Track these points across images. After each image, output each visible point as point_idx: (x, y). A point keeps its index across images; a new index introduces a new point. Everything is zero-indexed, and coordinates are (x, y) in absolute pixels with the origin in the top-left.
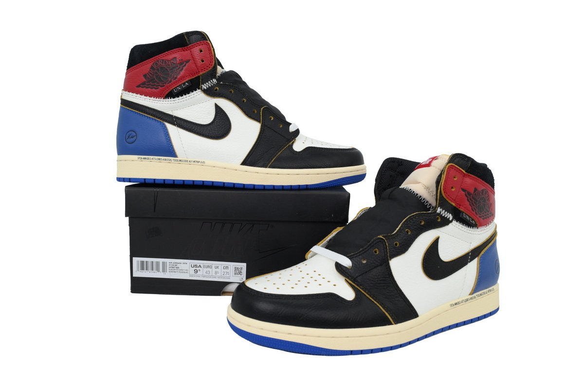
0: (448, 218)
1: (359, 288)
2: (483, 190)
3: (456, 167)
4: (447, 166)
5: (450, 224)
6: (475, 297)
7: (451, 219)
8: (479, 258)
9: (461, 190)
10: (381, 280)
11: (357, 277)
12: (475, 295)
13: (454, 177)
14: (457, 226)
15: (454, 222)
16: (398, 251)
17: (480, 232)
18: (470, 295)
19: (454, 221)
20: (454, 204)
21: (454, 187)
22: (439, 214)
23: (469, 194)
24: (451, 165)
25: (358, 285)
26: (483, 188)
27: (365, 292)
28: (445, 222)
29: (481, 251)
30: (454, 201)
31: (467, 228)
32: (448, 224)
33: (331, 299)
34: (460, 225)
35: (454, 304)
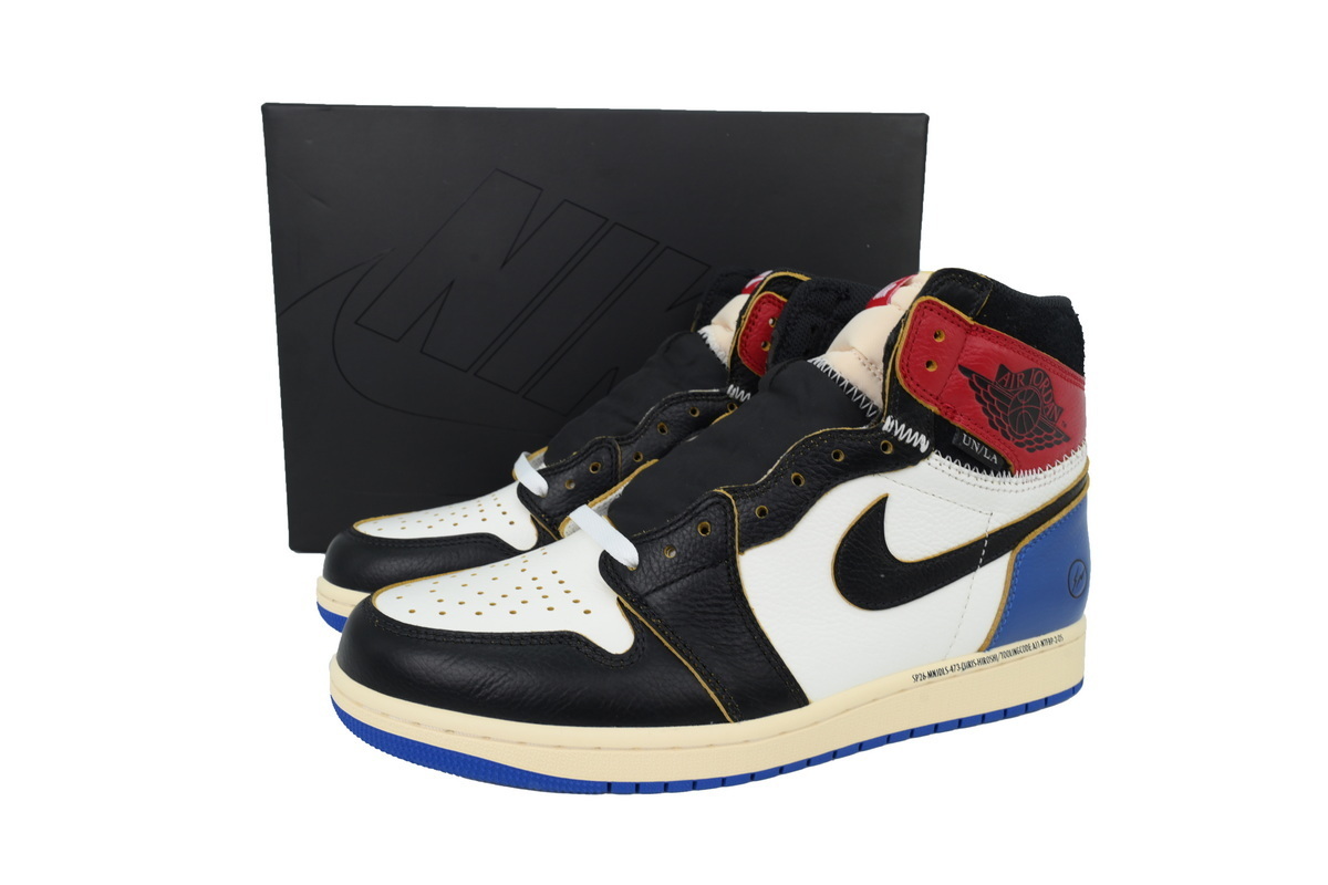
0: (915, 444)
1: (647, 624)
2: (1028, 373)
3: (941, 307)
4: (916, 305)
5: (923, 464)
6: (995, 658)
7: (924, 449)
8: (1015, 555)
9: (957, 369)
10: (709, 606)
11: (647, 594)
12: (996, 651)
13: (936, 336)
14: (945, 468)
15: (935, 458)
16: (765, 529)
17: (1020, 486)
18: (979, 651)
19: (934, 455)
20: (934, 409)
21: (934, 363)
22: (890, 435)
23: (983, 382)
24: (928, 302)
25: (645, 615)
26: (1028, 364)
27: (662, 633)
28: (907, 457)
29: (1023, 537)
30: (937, 400)
31: (978, 474)
32: (914, 463)
33: (568, 648)
34: (954, 465)
35: (926, 674)
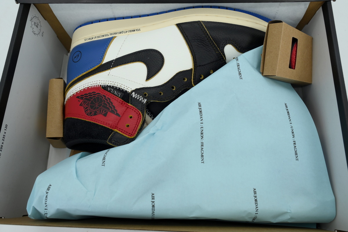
0: (136, 95)
2: (95, 115)
4: (135, 135)
5: (134, 89)
6: (111, 34)
7: (134, 93)
8: (101, 63)
9: (121, 116)
13: (128, 126)
14: (126, 88)
15: (129, 91)
17: (98, 83)
18: (116, 37)
20: (129, 104)
21: (129, 117)
22: (145, 98)
23: (112, 112)
24: (131, 136)
26: (95, 117)
30: (128, 107)
31: (114, 86)
32: (137, 89)
34: (123, 88)
35: (136, 31)
